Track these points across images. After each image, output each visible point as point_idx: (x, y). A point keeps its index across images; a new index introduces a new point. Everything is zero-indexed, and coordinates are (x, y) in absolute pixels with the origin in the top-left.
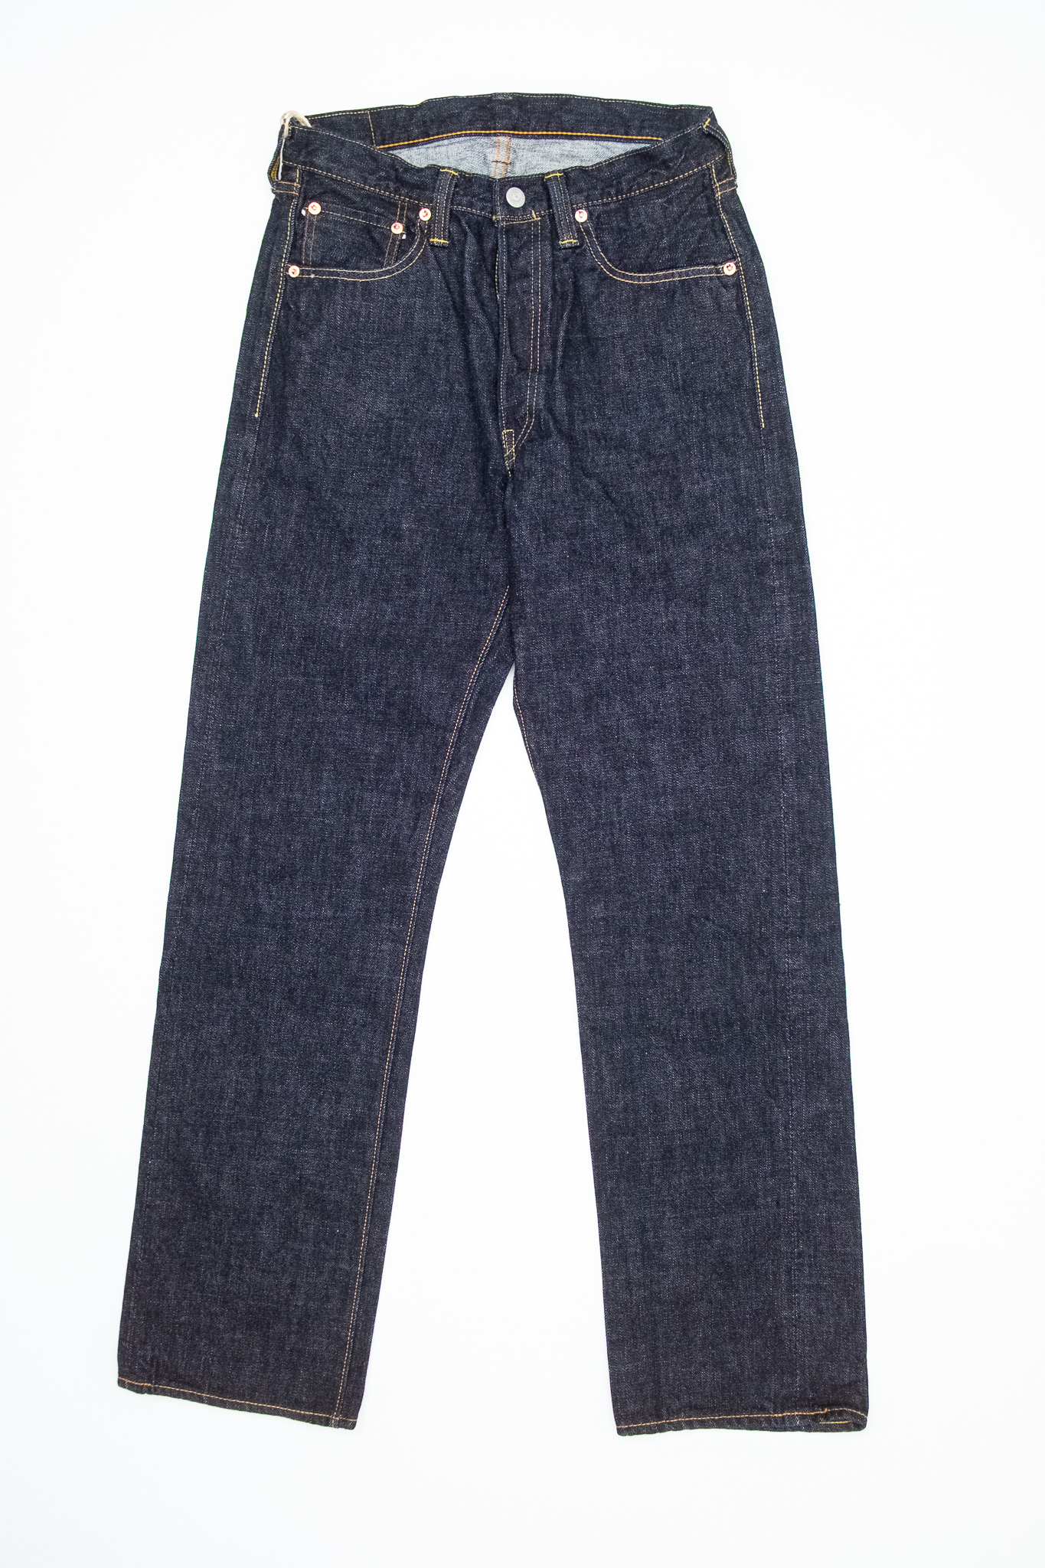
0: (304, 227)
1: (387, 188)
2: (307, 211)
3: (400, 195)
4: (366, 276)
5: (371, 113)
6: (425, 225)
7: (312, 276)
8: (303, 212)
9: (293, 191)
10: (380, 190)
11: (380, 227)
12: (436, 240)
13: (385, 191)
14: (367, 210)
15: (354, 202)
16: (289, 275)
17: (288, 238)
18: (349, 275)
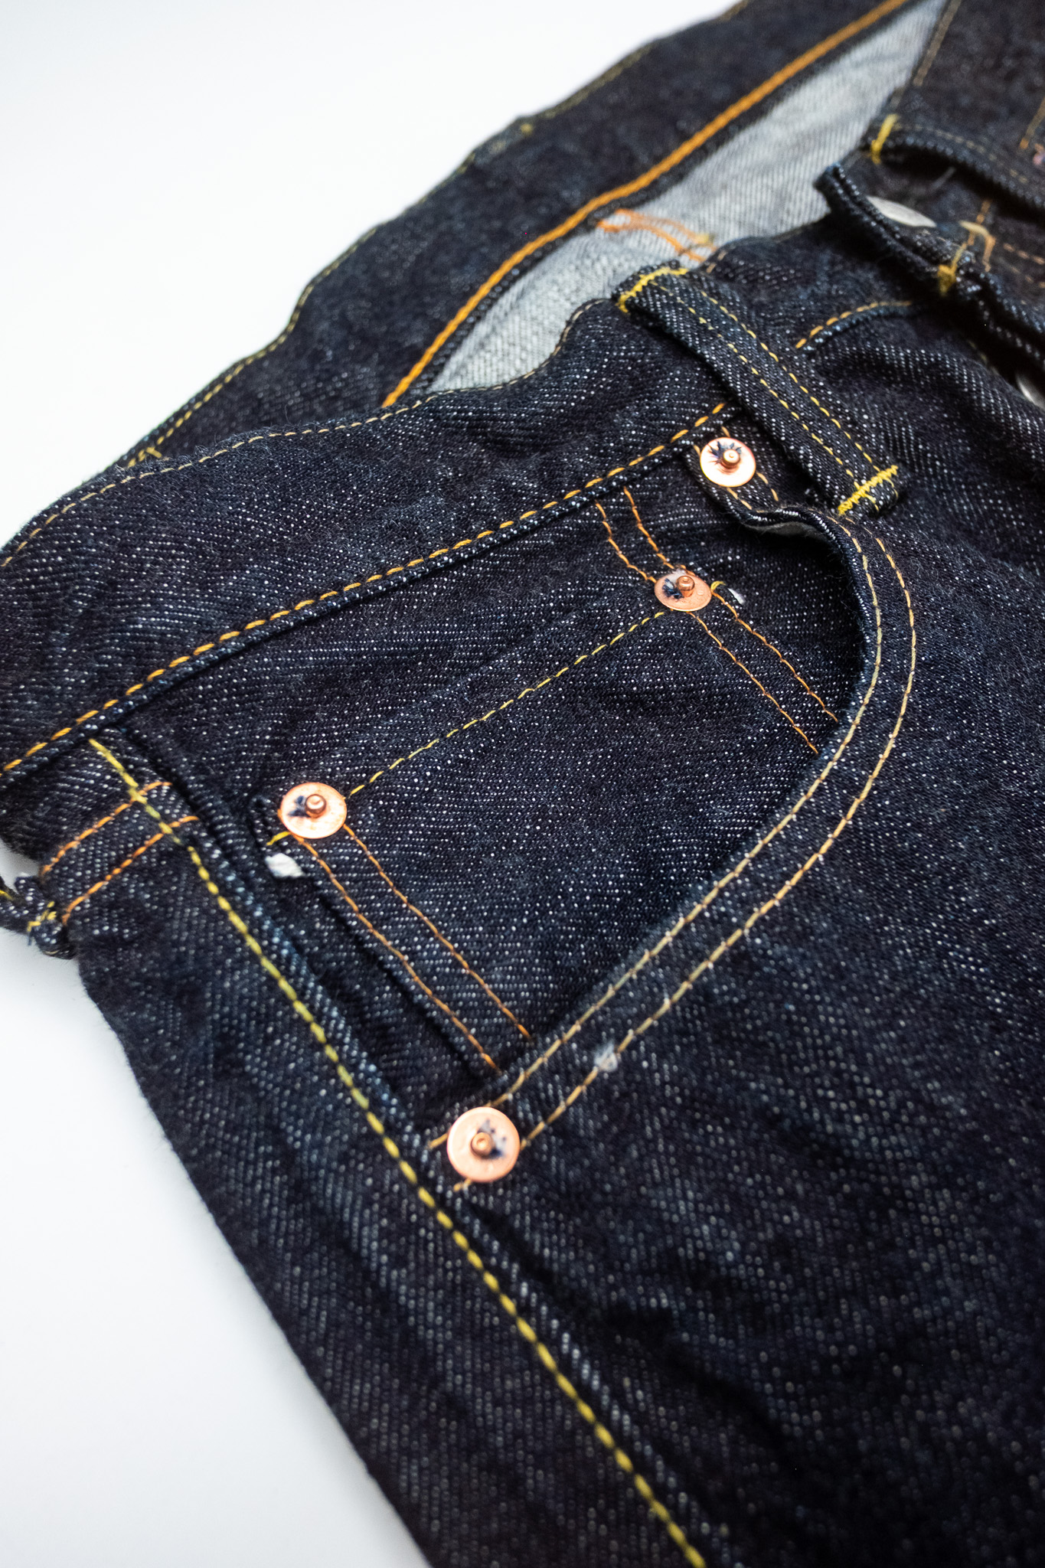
0: (341, 922)
1: (512, 500)
2: (291, 846)
3: (579, 482)
4: (817, 819)
5: (163, 449)
6: (767, 489)
7: (607, 1060)
8: (283, 865)
9: (153, 826)
10: (494, 526)
11: (629, 639)
12: (864, 490)
13: (513, 516)
14: (516, 634)
15: (444, 650)
16: (479, 1187)
17: (319, 1032)
18: (759, 886)
